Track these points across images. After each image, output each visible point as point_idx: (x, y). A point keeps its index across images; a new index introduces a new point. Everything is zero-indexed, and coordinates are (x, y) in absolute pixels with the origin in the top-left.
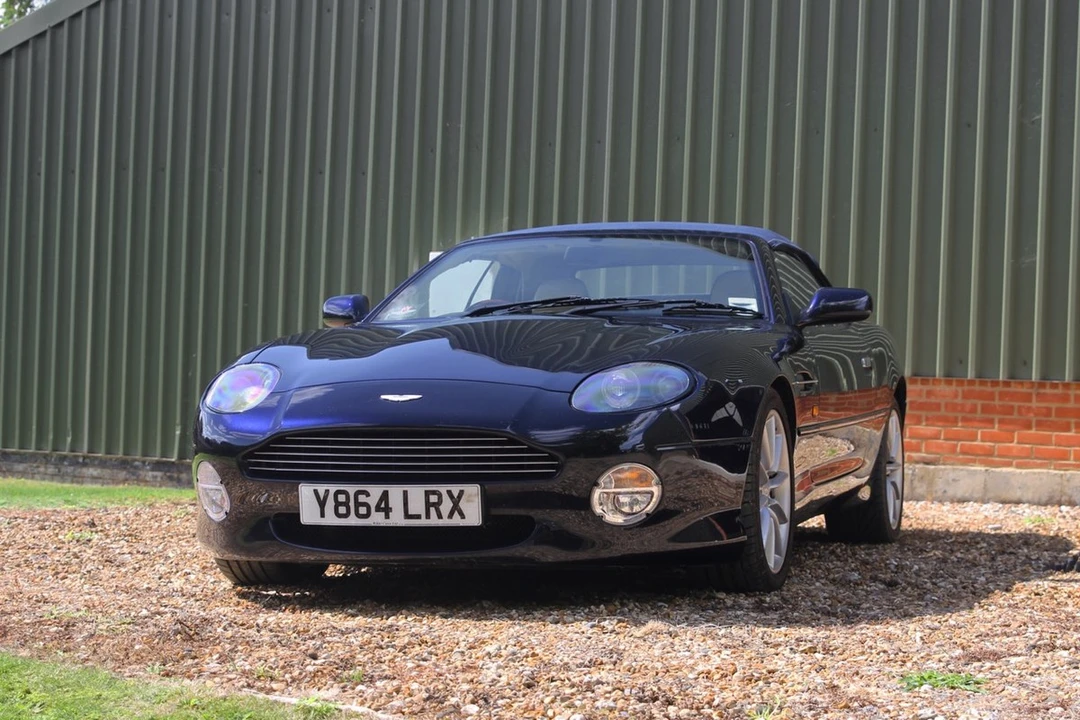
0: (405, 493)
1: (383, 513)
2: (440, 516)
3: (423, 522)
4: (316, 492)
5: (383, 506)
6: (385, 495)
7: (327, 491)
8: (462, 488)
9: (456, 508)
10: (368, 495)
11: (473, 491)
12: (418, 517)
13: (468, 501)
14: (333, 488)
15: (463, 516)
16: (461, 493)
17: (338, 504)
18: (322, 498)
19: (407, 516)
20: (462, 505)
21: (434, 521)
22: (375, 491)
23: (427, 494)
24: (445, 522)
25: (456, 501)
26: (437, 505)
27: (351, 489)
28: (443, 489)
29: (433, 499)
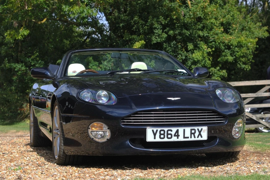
0: (184, 130)
1: (177, 137)
2: (195, 137)
3: (189, 139)
4: (153, 131)
5: (176, 134)
6: (178, 131)
7: (157, 130)
8: (202, 128)
9: (200, 134)
10: (171, 131)
11: (205, 128)
12: (188, 138)
13: (204, 132)
14: (159, 129)
15: (202, 137)
16: (202, 129)
17: (161, 134)
18: (155, 133)
19: (184, 137)
20: (202, 133)
21: (193, 139)
22: (174, 130)
23: (191, 130)
24: (196, 139)
25: (200, 132)
26: (194, 134)
27: (166, 129)
28: (196, 128)
29: (193, 131)
